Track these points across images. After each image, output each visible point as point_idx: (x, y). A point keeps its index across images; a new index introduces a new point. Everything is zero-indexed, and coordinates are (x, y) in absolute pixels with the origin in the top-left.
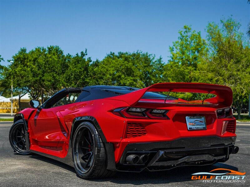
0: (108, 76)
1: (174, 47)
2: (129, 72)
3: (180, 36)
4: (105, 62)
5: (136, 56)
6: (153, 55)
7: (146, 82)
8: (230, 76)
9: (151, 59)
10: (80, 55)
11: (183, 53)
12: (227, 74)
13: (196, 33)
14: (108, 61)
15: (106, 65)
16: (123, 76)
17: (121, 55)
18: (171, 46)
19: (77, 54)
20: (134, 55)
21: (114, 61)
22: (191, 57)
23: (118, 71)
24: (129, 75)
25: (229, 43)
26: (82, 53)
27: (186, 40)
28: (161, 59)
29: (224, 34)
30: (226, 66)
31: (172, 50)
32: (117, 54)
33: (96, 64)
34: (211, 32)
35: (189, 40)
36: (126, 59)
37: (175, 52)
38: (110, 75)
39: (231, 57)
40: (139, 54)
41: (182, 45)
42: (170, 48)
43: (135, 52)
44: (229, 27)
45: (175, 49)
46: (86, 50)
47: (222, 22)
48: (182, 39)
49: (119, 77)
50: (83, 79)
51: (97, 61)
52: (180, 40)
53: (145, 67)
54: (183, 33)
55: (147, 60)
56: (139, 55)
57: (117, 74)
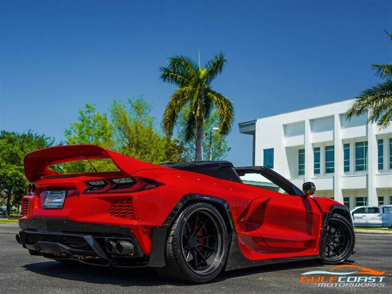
1: (72, 130)
3: (80, 116)
5: (27, 139)
6: (52, 139)
9: (48, 144)
13: (101, 115)
17: (4, 135)
18: (68, 128)
20: (24, 136)
24: (12, 163)
25: (136, 128)
27: (89, 122)
29: (131, 116)
31: (69, 133)
34: (117, 113)
35: (92, 121)
36: (11, 141)
37: (72, 137)
40: (32, 136)
42: (67, 131)
43: (26, 133)
45: (73, 133)
47: (130, 102)
48: (82, 121)
52: (80, 122)
54: (84, 113)
56: (30, 136)
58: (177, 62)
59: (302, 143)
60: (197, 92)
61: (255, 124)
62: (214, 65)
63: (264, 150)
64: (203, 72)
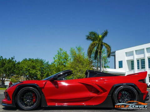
0: (24, 69)
2: (34, 68)
4: (23, 63)
5: (37, 61)
6: (45, 60)
7: (41, 72)
8: (80, 70)
9: (44, 62)
10: (11, 59)
11: (59, 60)
12: (78, 69)
13: (65, 52)
14: (24, 62)
15: (23, 64)
16: (31, 69)
17: (30, 60)
18: (54, 57)
19: (9, 59)
20: (36, 60)
21: (27, 62)
22: (63, 62)
23: (28, 67)
24: (34, 69)
25: (79, 56)
26: (12, 58)
27: (61, 54)
28: (48, 62)
29: (77, 53)
30: (78, 66)
31: (55, 59)
32: (28, 59)
33: (19, 63)
34: (72, 52)
35: (62, 54)
36: (33, 61)
37: (56, 59)
38: (25, 69)
39: (80, 62)
41: (59, 57)
44: (79, 50)
46: (14, 57)
47: (76, 48)
48: (59, 54)
49: (29, 70)
50: (13, 70)
51: (19, 62)
53: (41, 65)
54: (59, 52)
55: (42, 62)
57: (28, 68)
58: (92, 33)
59: (133, 59)
60: (100, 43)
61: (115, 52)
62: (104, 34)
63: (119, 61)
64: (100, 36)
